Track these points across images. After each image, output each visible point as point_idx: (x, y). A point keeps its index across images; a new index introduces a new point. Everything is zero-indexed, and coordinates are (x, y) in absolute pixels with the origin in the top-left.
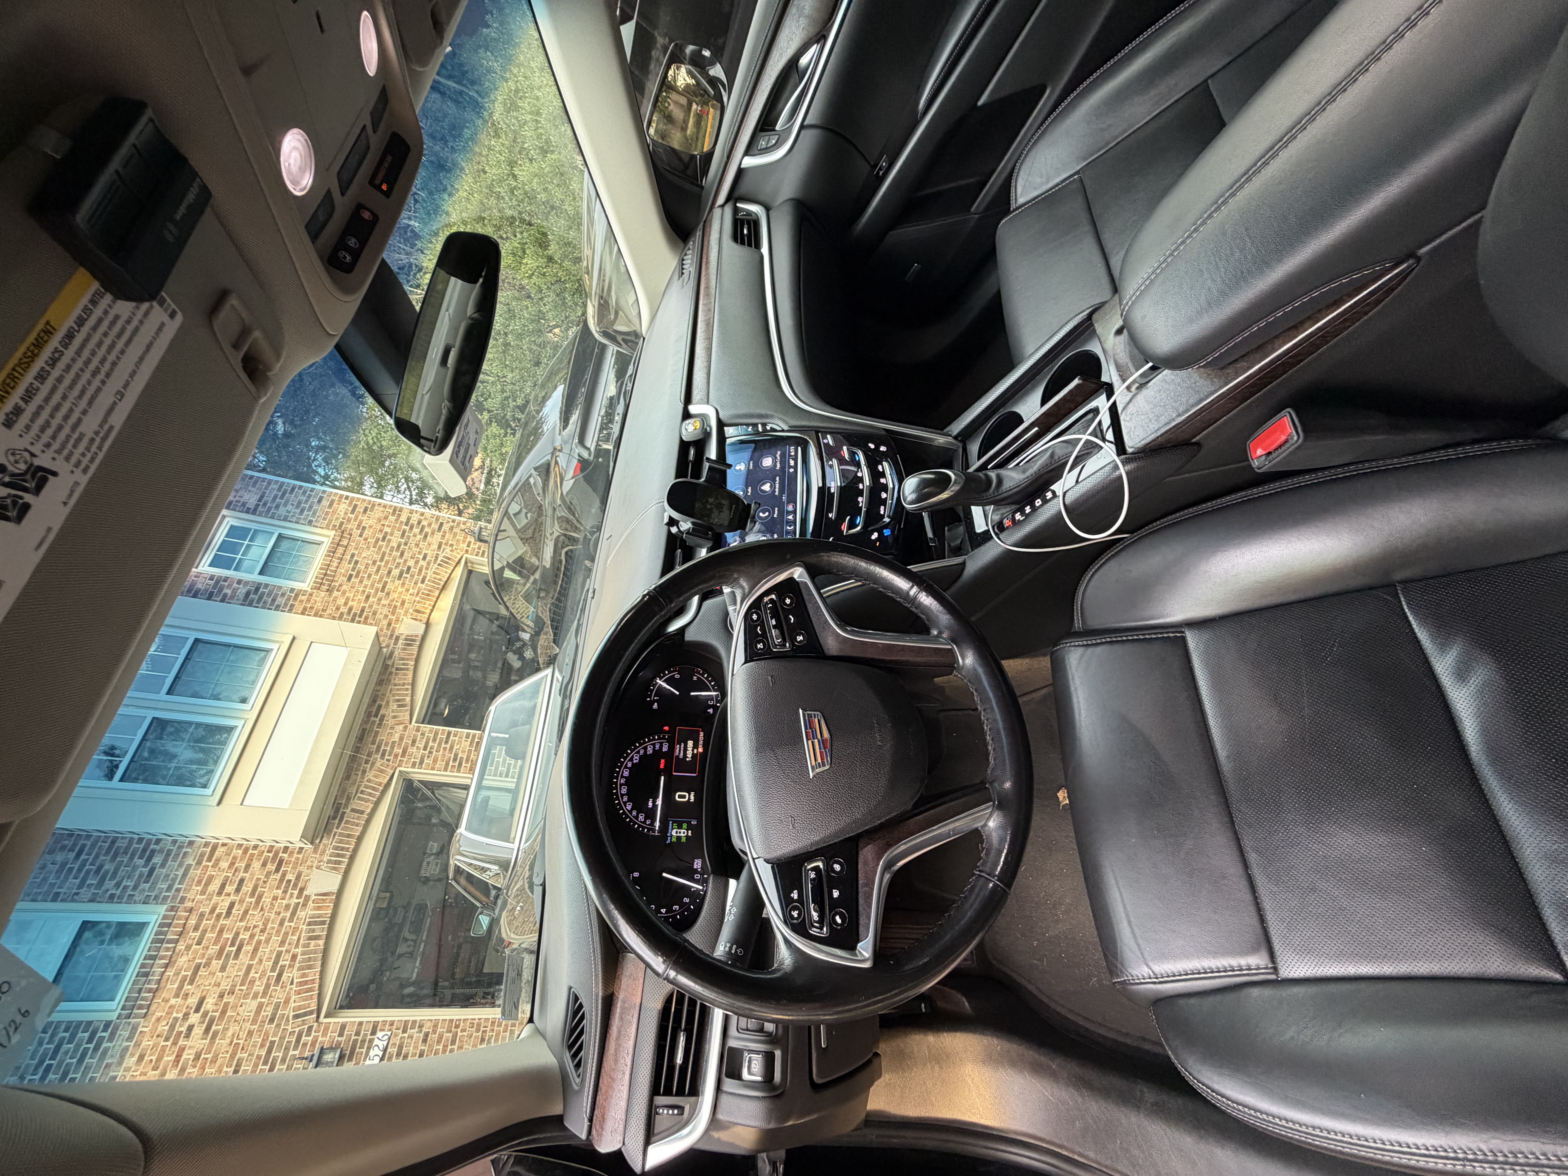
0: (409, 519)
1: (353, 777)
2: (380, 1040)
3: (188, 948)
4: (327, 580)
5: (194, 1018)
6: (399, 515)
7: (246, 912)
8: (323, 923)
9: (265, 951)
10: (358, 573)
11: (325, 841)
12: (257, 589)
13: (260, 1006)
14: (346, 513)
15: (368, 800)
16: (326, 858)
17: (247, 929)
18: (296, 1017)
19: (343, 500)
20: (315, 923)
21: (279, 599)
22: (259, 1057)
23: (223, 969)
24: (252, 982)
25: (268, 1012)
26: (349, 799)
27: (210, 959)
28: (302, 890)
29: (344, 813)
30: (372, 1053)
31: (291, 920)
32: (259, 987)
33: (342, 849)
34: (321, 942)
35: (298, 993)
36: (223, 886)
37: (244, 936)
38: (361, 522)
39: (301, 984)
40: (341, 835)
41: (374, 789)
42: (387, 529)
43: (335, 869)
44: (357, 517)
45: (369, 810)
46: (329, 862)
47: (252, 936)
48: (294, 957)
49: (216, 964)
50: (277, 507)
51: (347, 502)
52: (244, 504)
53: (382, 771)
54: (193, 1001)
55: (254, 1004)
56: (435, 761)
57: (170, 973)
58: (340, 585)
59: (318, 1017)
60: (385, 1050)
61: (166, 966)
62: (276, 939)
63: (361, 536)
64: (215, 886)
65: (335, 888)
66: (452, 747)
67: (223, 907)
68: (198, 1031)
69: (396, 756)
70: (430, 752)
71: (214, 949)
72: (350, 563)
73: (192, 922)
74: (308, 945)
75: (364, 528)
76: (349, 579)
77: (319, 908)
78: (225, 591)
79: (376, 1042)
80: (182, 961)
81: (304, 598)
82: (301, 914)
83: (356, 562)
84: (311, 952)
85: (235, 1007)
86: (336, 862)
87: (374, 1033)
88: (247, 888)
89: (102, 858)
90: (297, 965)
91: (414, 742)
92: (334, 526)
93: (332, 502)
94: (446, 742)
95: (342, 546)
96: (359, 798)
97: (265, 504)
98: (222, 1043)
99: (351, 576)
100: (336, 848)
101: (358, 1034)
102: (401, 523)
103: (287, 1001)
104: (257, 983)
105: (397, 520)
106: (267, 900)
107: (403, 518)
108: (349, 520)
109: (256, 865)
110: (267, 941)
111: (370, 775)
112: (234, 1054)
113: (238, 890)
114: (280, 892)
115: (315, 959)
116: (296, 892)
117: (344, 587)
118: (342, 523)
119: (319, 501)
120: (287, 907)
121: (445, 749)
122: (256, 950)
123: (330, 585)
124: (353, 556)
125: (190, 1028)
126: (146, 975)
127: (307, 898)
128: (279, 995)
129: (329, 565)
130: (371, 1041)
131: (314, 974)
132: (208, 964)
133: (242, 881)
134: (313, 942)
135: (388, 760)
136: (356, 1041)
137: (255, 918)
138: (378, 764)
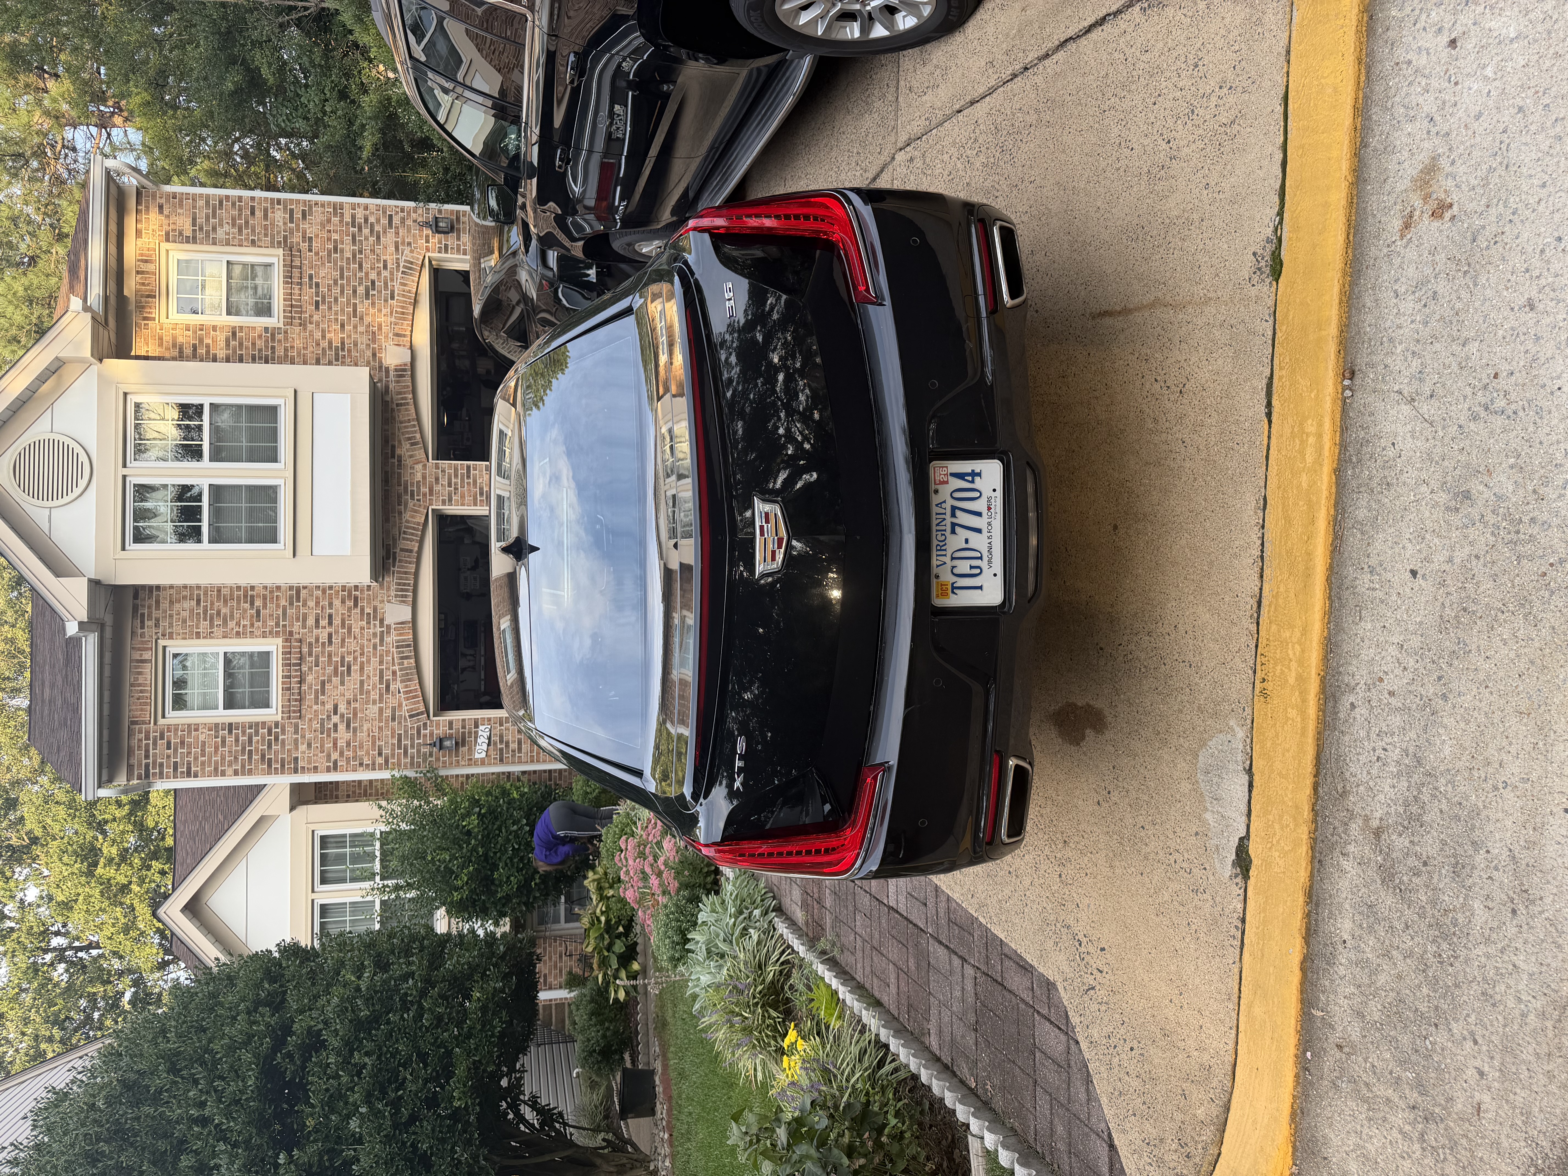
0: (353, 217)
1: (392, 519)
2: (483, 732)
3: (310, 669)
4: (296, 312)
5: (335, 719)
6: (342, 215)
7: (343, 640)
8: (409, 646)
9: (369, 669)
10: (324, 298)
11: (387, 579)
12: (234, 334)
13: (381, 710)
14: (285, 224)
15: (413, 540)
16: (393, 593)
17: (349, 653)
18: (411, 716)
19: (277, 206)
20: (402, 646)
21: (258, 342)
22: (393, 745)
23: (342, 683)
24: (368, 692)
25: (388, 713)
26: (394, 540)
27: (330, 677)
28: (382, 621)
29: (395, 553)
30: (479, 741)
31: (382, 645)
32: (375, 695)
33: (404, 584)
34: (412, 661)
35: (407, 699)
36: (317, 621)
37: (349, 659)
38: (304, 233)
39: (406, 693)
40: (398, 572)
41: (414, 529)
42: (335, 236)
43: (404, 602)
44: (298, 225)
45: (416, 549)
46: (396, 596)
47: (355, 659)
48: (394, 673)
49: (336, 680)
50: (214, 229)
51: (281, 207)
52: (181, 234)
53: (416, 511)
54: (329, 706)
55: (376, 709)
56: (463, 497)
57: (305, 687)
58: (311, 316)
59: (428, 716)
60: (489, 738)
61: (300, 682)
62: (375, 661)
63: (310, 250)
64: (311, 621)
65: (409, 617)
66: (475, 482)
67: (324, 637)
68: (342, 727)
69: (425, 495)
70: (456, 489)
71: (330, 670)
72: (311, 287)
73: (305, 650)
74: (403, 664)
75: (310, 239)
76: (317, 307)
77: (401, 635)
78: (206, 341)
79: (480, 733)
80: (310, 678)
81: (281, 336)
82: (388, 639)
83: (317, 285)
84: (406, 669)
85: (362, 711)
86: (402, 596)
87: (476, 726)
88: (337, 621)
89: (217, 604)
90: (399, 679)
91: (437, 479)
92: (279, 243)
93: (266, 210)
94: (468, 477)
95: (296, 267)
96: (404, 539)
97: (201, 229)
98: (362, 735)
99: (317, 302)
100: (399, 584)
101: (464, 727)
102: (347, 224)
103: (400, 705)
104: (372, 693)
105: (341, 221)
106: (356, 630)
107: (348, 218)
108: (292, 233)
109: (337, 603)
110: (369, 661)
111: (407, 516)
112: (374, 743)
113: (330, 623)
114: (364, 623)
115: (412, 674)
116: (378, 623)
117: (316, 318)
118: (285, 237)
119: (253, 213)
120: (375, 635)
121: (468, 484)
122: (362, 669)
123: (300, 318)
124: (311, 277)
125: (335, 725)
126: (289, 689)
127: (389, 627)
128: (392, 701)
129: (291, 294)
130: (476, 733)
131: (414, 685)
132: (330, 681)
133: (330, 616)
134: (405, 661)
135: (419, 500)
136: (463, 733)
137: (352, 644)
138: (411, 504)
